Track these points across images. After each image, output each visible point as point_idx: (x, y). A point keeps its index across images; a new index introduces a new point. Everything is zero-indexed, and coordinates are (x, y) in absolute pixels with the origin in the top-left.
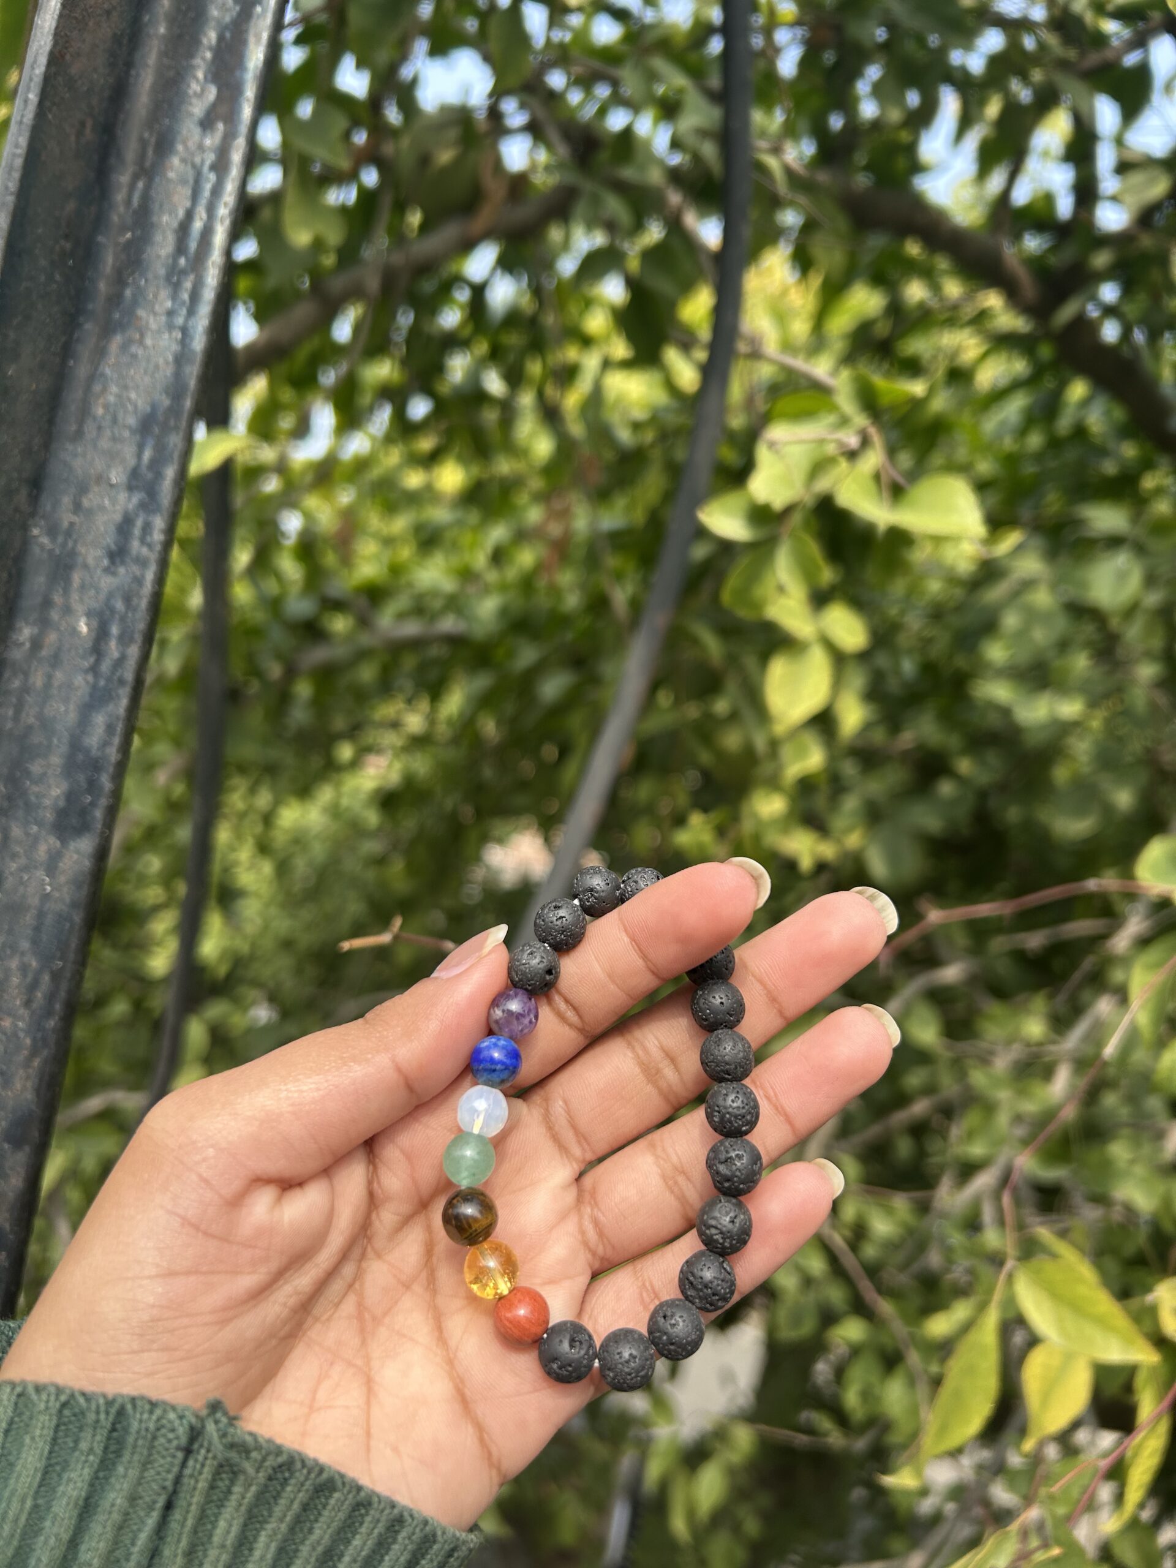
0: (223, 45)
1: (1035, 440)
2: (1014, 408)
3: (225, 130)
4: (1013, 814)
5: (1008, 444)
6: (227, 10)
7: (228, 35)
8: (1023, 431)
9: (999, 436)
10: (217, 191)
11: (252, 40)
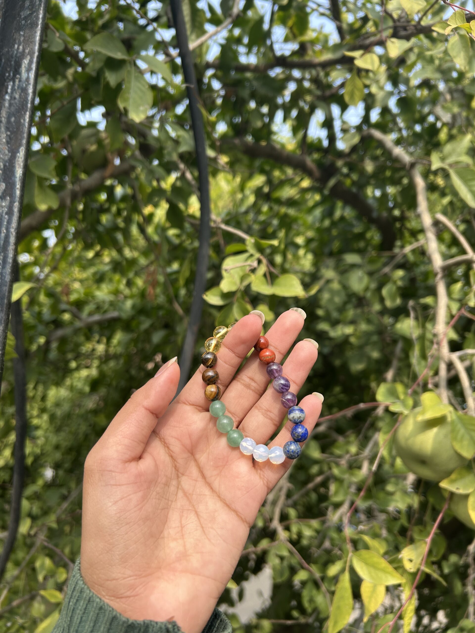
0: (6, 168)
1: (327, 223)
2: (318, 212)
3: (10, 200)
4: (337, 362)
5: (317, 225)
6: (6, 155)
7: (7, 164)
8: (322, 220)
9: (314, 223)
10: (9, 222)
11: (17, 166)
